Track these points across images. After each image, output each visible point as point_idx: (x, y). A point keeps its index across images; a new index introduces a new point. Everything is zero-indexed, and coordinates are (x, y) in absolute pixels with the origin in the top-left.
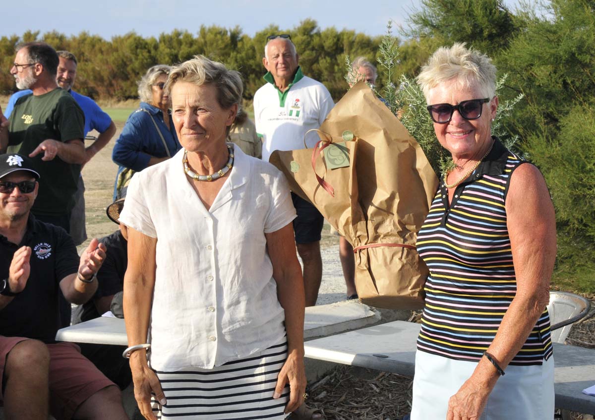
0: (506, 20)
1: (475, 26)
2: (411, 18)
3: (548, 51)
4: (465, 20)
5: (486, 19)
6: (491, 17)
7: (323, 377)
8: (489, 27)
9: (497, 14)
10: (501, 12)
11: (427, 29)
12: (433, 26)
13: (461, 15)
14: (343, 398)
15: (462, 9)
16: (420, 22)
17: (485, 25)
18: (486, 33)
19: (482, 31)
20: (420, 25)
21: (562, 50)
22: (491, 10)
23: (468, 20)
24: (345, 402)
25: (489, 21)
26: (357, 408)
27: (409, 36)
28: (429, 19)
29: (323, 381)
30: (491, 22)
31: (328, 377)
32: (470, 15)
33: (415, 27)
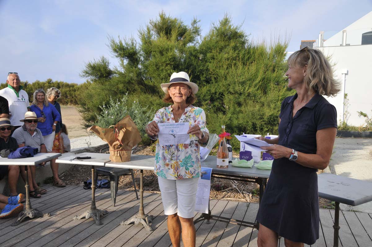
0: (110, 72)
1: (101, 74)
2: (82, 71)
3: (122, 80)
4: (98, 72)
7: (63, 173)
9: (107, 70)
12: (89, 74)
14: (69, 178)
15: (97, 69)
16: (85, 72)
18: (104, 75)
19: (103, 75)
21: (127, 79)
24: (70, 179)
25: (105, 72)
26: (73, 181)
27: (82, 76)
29: (63, 174)
30: (106, 72)
31: (64, 173)
32: (100, 70)
33: (84, 74)
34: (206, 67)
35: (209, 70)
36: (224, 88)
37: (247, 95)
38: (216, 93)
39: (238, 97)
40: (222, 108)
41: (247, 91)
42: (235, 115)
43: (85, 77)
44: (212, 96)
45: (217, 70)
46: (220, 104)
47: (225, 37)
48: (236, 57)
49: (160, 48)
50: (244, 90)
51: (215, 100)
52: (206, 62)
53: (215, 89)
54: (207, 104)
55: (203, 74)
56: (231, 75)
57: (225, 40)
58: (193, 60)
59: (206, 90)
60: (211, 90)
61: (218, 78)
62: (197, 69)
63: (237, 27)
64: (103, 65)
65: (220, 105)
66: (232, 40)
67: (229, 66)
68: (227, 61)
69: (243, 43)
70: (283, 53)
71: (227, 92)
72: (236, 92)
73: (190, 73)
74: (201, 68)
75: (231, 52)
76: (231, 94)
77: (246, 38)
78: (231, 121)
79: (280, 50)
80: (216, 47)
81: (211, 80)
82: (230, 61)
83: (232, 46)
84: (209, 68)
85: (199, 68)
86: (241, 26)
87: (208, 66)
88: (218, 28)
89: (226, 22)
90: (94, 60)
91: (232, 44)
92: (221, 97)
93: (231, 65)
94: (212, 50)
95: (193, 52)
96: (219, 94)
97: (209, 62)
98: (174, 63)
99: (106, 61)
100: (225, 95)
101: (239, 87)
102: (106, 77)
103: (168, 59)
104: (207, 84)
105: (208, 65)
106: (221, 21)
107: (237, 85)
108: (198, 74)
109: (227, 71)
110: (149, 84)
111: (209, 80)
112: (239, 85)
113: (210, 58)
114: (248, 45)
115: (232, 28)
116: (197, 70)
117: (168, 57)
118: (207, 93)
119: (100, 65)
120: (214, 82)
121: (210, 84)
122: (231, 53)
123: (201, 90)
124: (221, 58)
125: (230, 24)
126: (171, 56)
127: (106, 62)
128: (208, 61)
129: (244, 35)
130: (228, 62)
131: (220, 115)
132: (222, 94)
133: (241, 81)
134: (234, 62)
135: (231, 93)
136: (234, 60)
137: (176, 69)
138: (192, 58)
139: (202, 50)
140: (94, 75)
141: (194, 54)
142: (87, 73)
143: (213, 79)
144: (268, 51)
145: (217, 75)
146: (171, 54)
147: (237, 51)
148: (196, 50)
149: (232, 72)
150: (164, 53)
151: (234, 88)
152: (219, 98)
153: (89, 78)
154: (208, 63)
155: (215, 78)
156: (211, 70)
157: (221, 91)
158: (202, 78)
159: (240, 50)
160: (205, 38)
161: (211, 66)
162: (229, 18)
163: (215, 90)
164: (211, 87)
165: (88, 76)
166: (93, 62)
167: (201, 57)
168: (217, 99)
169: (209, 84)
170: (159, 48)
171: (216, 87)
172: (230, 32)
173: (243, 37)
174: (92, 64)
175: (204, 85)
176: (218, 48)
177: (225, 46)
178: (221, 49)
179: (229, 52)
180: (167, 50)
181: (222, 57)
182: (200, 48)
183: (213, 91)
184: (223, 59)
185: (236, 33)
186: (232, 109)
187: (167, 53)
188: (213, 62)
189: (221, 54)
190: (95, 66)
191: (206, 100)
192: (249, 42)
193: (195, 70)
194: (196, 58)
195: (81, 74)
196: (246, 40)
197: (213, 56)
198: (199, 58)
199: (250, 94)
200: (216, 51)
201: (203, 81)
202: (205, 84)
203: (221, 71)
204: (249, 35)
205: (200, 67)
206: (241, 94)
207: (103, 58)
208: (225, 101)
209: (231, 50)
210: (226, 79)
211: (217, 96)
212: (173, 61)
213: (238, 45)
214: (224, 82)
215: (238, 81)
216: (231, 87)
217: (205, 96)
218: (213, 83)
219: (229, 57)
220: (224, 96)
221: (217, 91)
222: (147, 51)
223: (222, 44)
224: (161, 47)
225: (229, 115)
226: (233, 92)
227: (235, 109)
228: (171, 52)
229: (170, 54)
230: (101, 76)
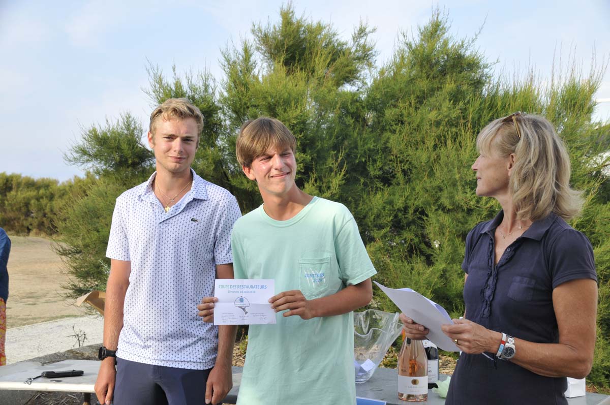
0: (143, 153)
1: (121, 157)
2: (73, 149)
4: (114, 152)
5: (130, 152)
6: (133, 150)
8: (132, 157)
9: (138, 149)
10: (140, 147)
11: (85, 157)
12: (90, 155)
13: (111, 148)
15: (113, 145)
16: (80, 152)
17: (129, 156)
18: (130, 162)
19: (127, 160)
20: (80, 154)
22: (133, 146)
23: (116, 152)
25: (132, 153)
27: (72, 161)
28: (87, 150)
30: (134, 154)
32: (118, 148)
33: (76, 155)
34: (383, 142)
35: (390, 151)
36: (426, 195)
37: (485, 213)
38: (406, 209)
39: (462, 220)
40: (423, 246)
41: (487, 203)
42: (455, 265)
43: (80, 164)
44: (396, 216)
45: (410, 152)
46: (417, 236)
47: (431, 67)
48: (458, 118)
49: (270, 99)
50: (478, 202)
51: (403, 226)
52: (383, 129)
53: (404, 199)
54: (385, 236)
55: (375, 161)
56: (446, 165)
57: (431, 76)
58: (350, 125)
59: (381, 201)
60: (396, 201)
61: (413, 172)
62: (359, 148)
63: (463, 42)
64: (127, 134)
65: (417, 240)
66: (448, 77)
67: (441, 141)
68: (434, 129)
69: (478, 84)
70: (582, 107)
71: (434, 208)
72: (457, 208)
73: (341, 159)
74: (371, 145)
75: (447, 104)
76: (446, 210)
77: (486, 70)
78: (446, 279)
79: (574, 99)
80: (408, 94)
81: (394, 177)
82: (441, 128)
83: (449, 90)
84: (389, 145)
85: (366, 147)
86: (473, 41)
87: (387, 142)
88: (413, 46)
89: (436, 31)
90: (106, 122)
91: (449, 86)
92: (420, 218)
93: (445, 137)
94: (397, 100)
95: (349, 104)
96: (415, 211)
97: (390, 131)
98: (303, 136)
99: (135, 125)
100: (430, 215)
101: (467, 193)
102: (134, 165)
103: (290, 125)
104: (384, 185)
105: (389, 138)
106: (423, 29)
107: (460, 188)
108: (364, 160)
109: (434, 155)
110: (242, 187)
111: (389, 175)
112: (465, 189)
113: (393, 121)
114: (491, 86)
115: (450, 45)
116: (360, 151)
117: (289, 121)
118: (384, 208)
119: (120, 135)
120: (402, 182)
121: (392, 187)
122: (445, 109)
123: (370, 201)
124: (419, 120)
125: (446, 35)
126: (296, 118)
127: (135, 128)
128: (387, 128)
129: (481, 63)
130: (435, 132)
131: (419, 264)
132: (423, 213)
133: (471, 179)
134: (454, 130)
135: (443, 209)
136: (452, 125)
137: (307, 149)
138: (350, 121)
139: (374, 99)
140: (102, 160)
141: (352, 111)
142: (84, 152)
143: (400, 175)
144: (544, 100)
145: (410, 163)
146: (295, 114)
147: (461, 104)
148: (357, 101)
149: (448, 157)
150: (279, 110)
151: (451, 197)
152: (413, 222)
153: (90, 164)
154: (387, 134)
155: (404, 172)
156: (395, 151)
157: (419, 203)
158: (373, 171)
159: (468, 102)
160: (382, 73)
161: (395, 141)
162: (444, 20)
163: (405, 201)
164: (394, 195)
165: (88, 161)
166: (102, 127)
167: (370, 116)
168: (409, 224)
169: (389, 186)
170: (265, 98)
171: (407, 194)
172: (446, 57)
173: (479, 67)
174: (99, 132)
175: (377, 188)
176: (412, 96)
177: (432, 91)
178: (421, 99)
179: (440, 105)
180: (287, 103)
181: (422, 120)
182: (368, 96)
183: (399, 203)
184: (424, 123)
185: (460, 57)
186: (448, 250)
187: (285, 111)
188: (400, 131)
189: (419, 111)
190: (108, 137)
191: (381, 227)
192: (492, 82)
193: (355, 150)
194: (358, 121)
195: (69, 155)
196: (486, 74)
197: (401, 115)
198: (364, 120)
199: (494, 211)
200: (408, 103)
201: (376, 177)
202: (380, 185)
203: (419, 152)
204: (494, 64)
205: (367, 143)
206: (470, 211)
207: (129, 117)
208: (431, 230)
209: (447, 101)
210: (431, 174)
211: (410, 216)
212: (301, 131)
213: (465, 87)
214: (428, 183)
215: (461, 178)
216: (445, 193)
217: (378, 216)
218: (398, 184)
219: (439, 118)
220: (427, 216)
221: (410, 203)
222: (238, 106)
223: (423, 85)
224: (270, 95)
225: (440, 266)
226: (451, 207)
227: (455, 250)
228: (297, 107)
229: (293, 113)
230: (122, 163)
